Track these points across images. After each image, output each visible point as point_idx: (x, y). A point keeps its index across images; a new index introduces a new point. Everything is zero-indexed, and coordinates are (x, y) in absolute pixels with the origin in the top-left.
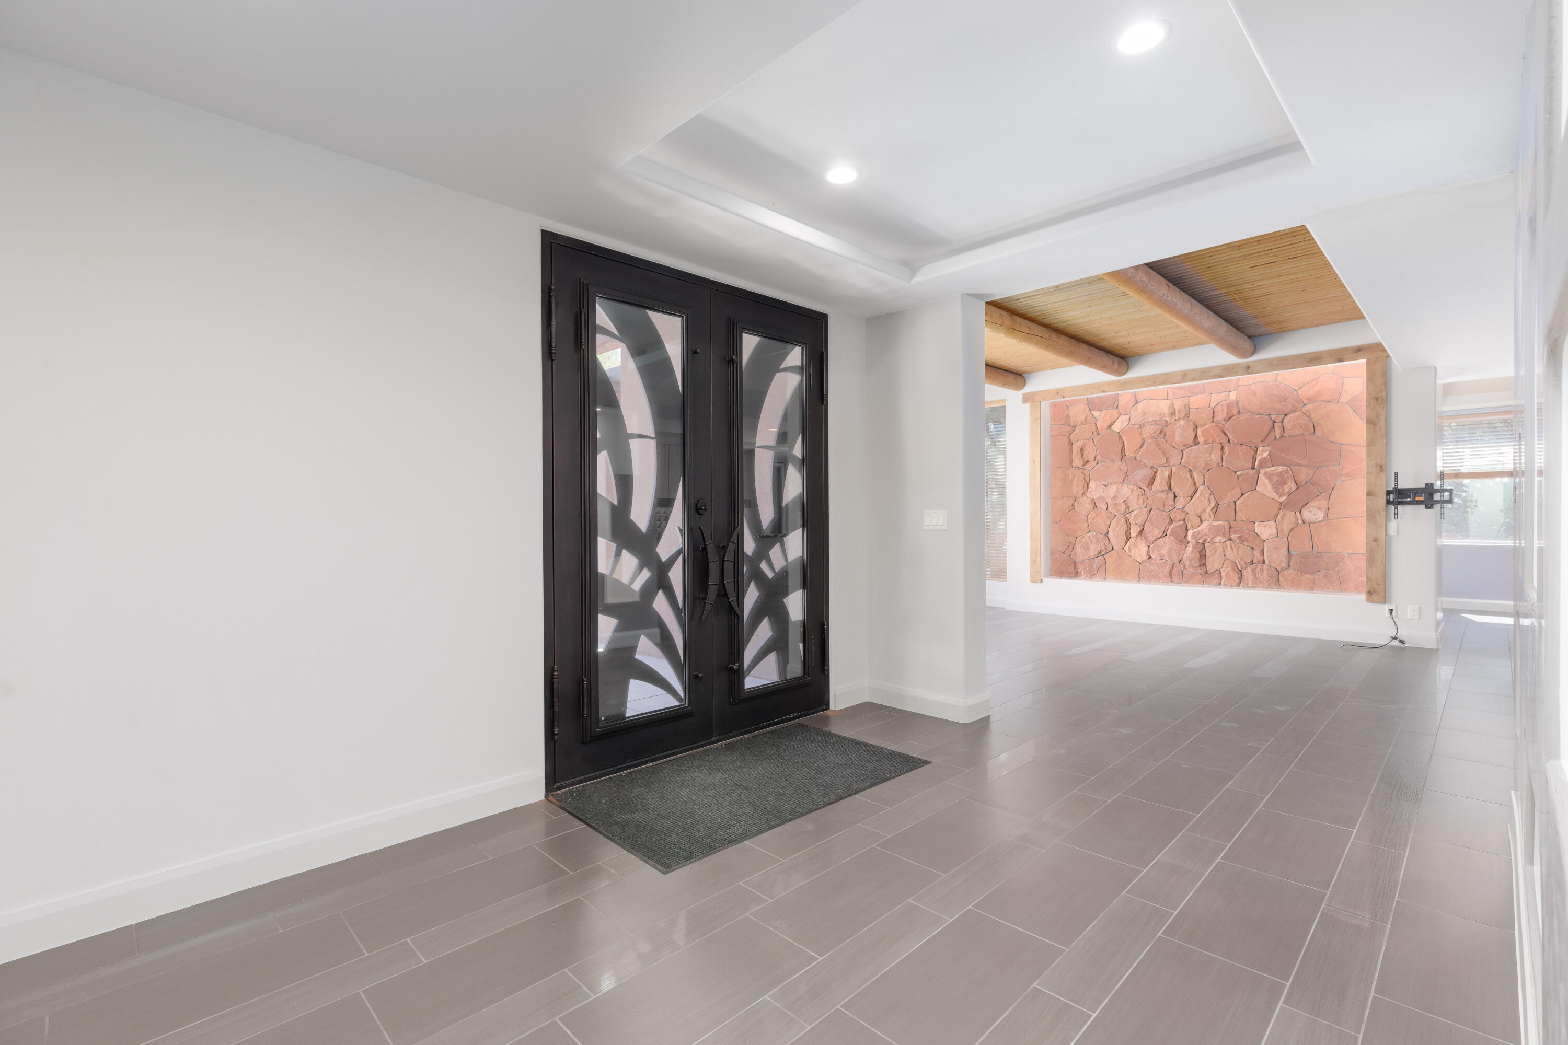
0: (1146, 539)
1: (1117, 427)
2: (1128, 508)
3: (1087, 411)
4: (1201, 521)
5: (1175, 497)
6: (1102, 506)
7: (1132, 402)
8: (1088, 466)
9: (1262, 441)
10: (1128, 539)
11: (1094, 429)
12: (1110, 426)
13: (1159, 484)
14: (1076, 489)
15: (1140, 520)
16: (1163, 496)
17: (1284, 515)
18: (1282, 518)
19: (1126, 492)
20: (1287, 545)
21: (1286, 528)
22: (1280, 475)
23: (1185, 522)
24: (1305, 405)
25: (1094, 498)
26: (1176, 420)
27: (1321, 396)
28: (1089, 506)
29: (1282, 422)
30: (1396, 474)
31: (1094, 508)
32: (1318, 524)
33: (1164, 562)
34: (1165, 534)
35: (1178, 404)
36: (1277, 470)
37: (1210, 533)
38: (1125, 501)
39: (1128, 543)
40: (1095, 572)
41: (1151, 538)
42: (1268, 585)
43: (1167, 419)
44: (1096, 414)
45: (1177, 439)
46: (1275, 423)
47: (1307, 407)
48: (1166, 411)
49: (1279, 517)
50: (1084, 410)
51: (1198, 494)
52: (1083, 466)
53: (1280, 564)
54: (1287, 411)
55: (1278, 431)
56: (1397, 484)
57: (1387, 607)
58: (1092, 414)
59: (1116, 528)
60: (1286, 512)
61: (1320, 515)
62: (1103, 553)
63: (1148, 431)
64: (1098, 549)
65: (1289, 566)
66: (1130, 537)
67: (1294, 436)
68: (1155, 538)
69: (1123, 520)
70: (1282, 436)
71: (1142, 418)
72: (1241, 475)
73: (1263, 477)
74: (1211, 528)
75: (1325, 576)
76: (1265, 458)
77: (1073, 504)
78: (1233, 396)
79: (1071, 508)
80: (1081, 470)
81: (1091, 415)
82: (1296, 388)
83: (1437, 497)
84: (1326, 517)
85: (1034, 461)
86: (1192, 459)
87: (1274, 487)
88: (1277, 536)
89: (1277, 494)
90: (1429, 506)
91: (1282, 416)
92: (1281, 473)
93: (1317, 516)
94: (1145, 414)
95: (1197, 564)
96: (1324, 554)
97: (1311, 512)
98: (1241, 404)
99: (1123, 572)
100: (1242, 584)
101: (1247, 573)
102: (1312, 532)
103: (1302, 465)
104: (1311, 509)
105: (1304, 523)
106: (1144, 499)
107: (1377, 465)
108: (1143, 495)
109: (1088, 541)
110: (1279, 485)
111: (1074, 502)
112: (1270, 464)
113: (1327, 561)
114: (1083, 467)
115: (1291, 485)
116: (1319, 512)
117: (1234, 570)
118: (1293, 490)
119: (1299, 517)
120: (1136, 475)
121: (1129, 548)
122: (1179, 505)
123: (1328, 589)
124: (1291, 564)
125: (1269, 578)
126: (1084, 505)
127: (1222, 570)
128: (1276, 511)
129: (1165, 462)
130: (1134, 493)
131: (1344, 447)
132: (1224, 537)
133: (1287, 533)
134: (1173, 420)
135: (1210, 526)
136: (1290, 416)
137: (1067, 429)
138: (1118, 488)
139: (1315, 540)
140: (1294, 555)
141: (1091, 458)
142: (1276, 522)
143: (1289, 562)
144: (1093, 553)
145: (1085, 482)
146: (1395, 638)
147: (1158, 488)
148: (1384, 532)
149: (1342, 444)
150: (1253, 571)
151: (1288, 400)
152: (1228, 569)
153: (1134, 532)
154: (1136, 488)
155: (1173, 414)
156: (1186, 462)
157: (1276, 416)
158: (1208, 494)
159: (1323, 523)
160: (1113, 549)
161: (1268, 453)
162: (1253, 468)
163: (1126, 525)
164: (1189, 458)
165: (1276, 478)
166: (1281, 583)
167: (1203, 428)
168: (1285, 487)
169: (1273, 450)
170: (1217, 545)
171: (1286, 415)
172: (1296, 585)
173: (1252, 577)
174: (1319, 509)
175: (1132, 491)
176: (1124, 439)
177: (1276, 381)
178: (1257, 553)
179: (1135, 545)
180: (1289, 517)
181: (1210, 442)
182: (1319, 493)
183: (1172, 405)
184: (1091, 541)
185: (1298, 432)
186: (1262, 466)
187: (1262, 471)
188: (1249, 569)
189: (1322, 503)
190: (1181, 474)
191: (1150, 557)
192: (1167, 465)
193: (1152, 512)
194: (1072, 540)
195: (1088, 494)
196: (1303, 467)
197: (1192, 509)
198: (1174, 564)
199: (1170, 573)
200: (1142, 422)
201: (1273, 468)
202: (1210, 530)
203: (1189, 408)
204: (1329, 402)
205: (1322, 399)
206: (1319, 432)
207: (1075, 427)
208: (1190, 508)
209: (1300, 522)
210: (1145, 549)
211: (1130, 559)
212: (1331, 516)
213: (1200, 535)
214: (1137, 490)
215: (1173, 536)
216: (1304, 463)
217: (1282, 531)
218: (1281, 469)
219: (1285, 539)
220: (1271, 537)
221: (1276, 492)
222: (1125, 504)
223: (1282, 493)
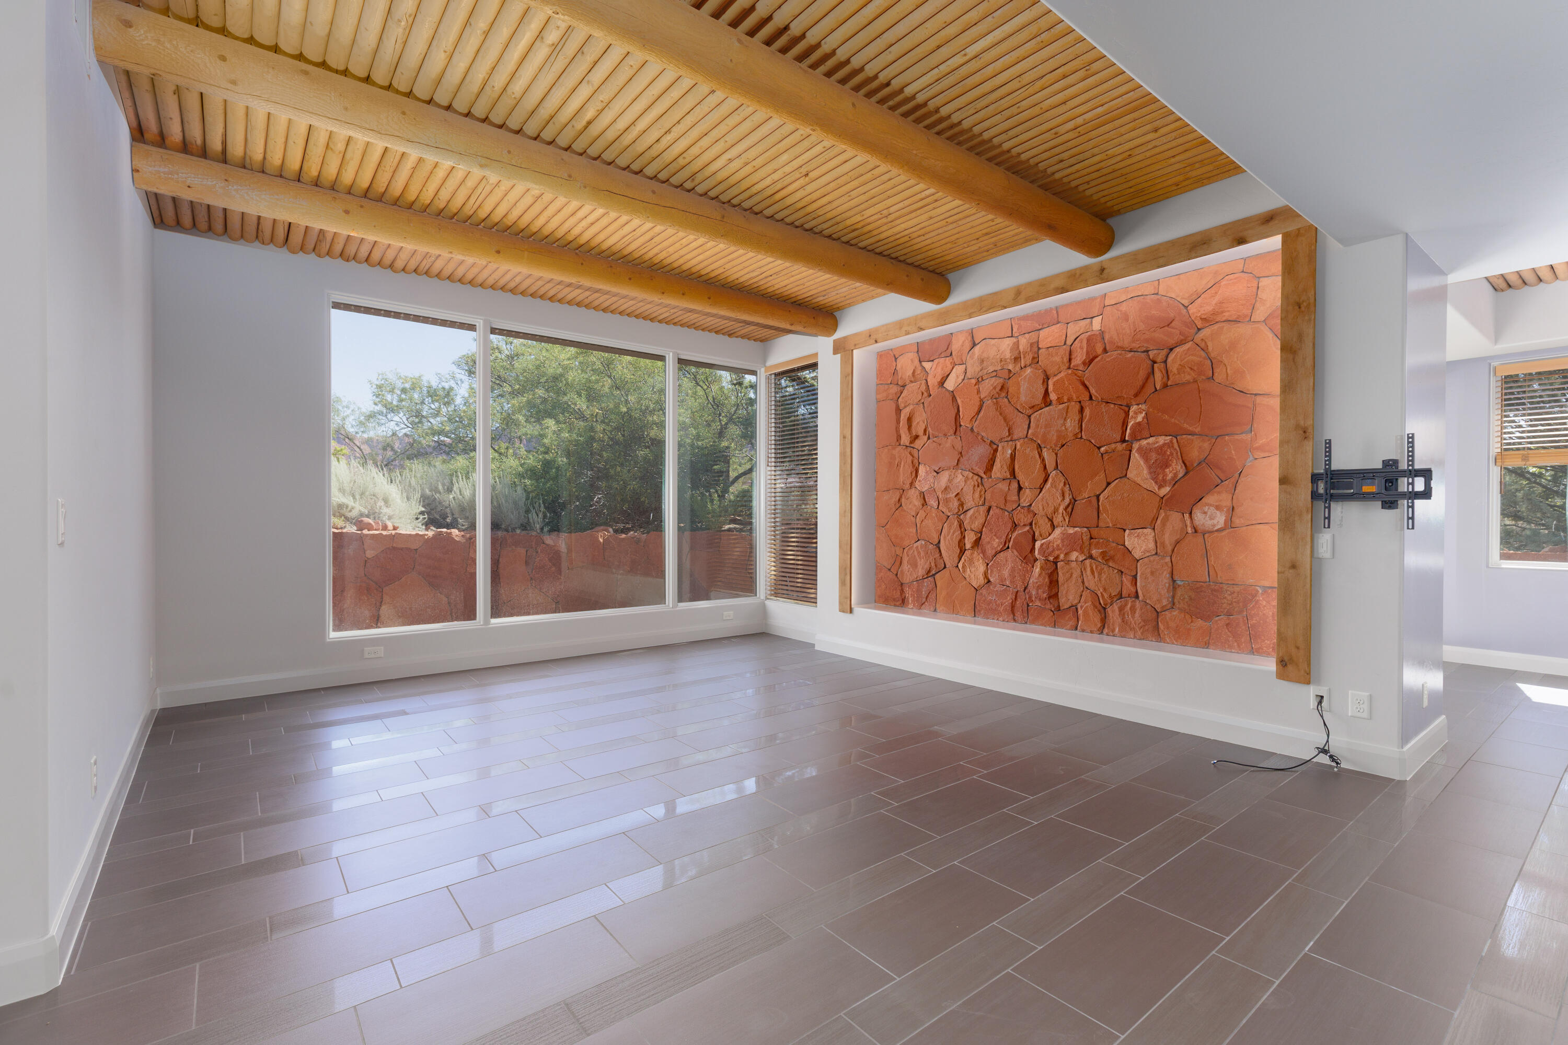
0: (984, 552)
1: (950, 385)
2: (962, 505)
3: (917, 362)
4: (1053, 527)
5: (1020, 488)
6: (933, 502)
7: (968, 345)
8: (918, 444)
9: (1136, 395)
10: (962, 551)
11: (923, 387)
12: (942, 383)
13: (999, 470)
14: (904, 476)
15: (977, 525)
16: (1003, 486)
17: (1166, 518)
18: (1164, 524)
19: (959, 482)
20: (1170, 570)
21: (1168, 539)
22: (1161, 450)
23: (1031, 528)
24: (1199, 329)
25: (924, 490)
26: (1022, 368)
27: (1222, 312)
28: (918, 503)
29: (1165, 362)
30: (1328, 443)
31: (923, 505)
32: (1216, 534)
33: (1005, 590)
34: (1007, 545)
35: (1024, 342)
36: (1157, 442)
37: (1063, 546)
38: (958, 494)
39: (963, 559)
40: (924, 600)
41: (990, 552)
42: (1142, 633)
43: (1010, 367)
44: (927, 365)
45: (1023, 398)
46: (1155, 365)
47: (1202, 334)
48: (1008, 355)
49: (1159, 521)
50: (912, 360)
51: (1048, 485)
52: (911, 443)
53: (1159, 601)
54: (1172, 342)
55: (1158, 376)
56: (1329, 462)
57: (1312, 691)
58: (921, 365)
59: (948, 536)
60: (1169, 513)
61: (1220, 520)
62: (933, 572)
63: (987, 387)
64: (927, 566)
65: (1174, 604)
66: (965, 550)
67: (1183, 384)
68: (994, 552)
69: (956, 523)
70: (1165, 386)
71: (978, 369)
72: (1106, 452)
73: (1136, 455)
74: (1065, 537)
75: (1227, 625)
76: (1140, 422)
77: (899, 500)
78: (1097, 324)
79: (898, 505)
80: (909, 449)
81: (920, 368)
82: (1186, 302)
83: (1403, 485)
84: (1229, 524)
85: (844, 437)
86: (1041, 428)
87: (1152, 470)
88: (1156, 554)
89: (1156, 483)
90: (1389, 504)
91: (1164, 352)
92: (1161, 447)
93: (1215, 522)
94: (982, 361)
95: (1045, 595)
96: (1225, 587)
97: (1205, 513)
98: (1107, 337)
99: (956, 602)
100: (1106, 631)
101: (1113, 612)
102: (1208, 548)
103: (1194, 434)
104: (1206, 509)
105: (1196, 531)
106: (980, 492)
107: (1297, 426)
108: (980, 486)
109: (916, 553)
110: (1158, 466)
111: (901, 496)
112: (1146, 434)
113: (1229, 598)
114: (912, 445)
115: (1177, 468)
116: (1218, 513)
117: (1095, 607)
118: (1180, 475)
119: (1188, 522)
120: (972, 455)
121: (964, 567)
122: (1025, 501)
123: (1231, 647)
124: (1176, 601)
125: (1143, 623)
126: (912, 501)
127: (1079, 606)
128: (1155, 511)
129: (1007, 434)
130: (968, 482)
131: (1259, 399)
132: (1082, 552)
133: (1170, 548)
134: (1018, 368)
135: (1064, 534)
136: (1177, 350)
137: (894, 389)
138: (950, 476)
139: (1212, 563)
140: (1179, 586)
141: (921, 433)
142: (1154, 529)
143: (1173, 597)
144: (921, 572)
145: (913, 466)
146: (1324, 751)
147: (999, 475)
148: (1308, 552)
149: (1256, 395)
150: (1121, 609)
151: (1173, 324)
152: (1087, 605)
153: (969, 541)
154: (971, 475)
155: (1017, 359)
156: (1033, 434)
157: (1156, 352)
158: (1062, 484)
159: (1224, 533)
160: (945, 567)
161: (1143, 415)
162: (1123, 440)
163: (959, 532)
164: (1037, 426)
165: (1154, 456)
166: (1160, 632)
167: (1056, 378)
168: (1168, 470)
169: (1151, 410)
170: (1074, 564)
171: (1171, 350)
172: (1182, 637)
173: (1120, 620)
174: (1218, 508)
175: (967, 479)
176: (959, 401)
177: (1157, 294)
178: (1127, 581)
179: (971, 561)
180: (1174, 521)
181: (1065, 401)
182: (1220, 481)
183: (1017, 344)
184: (919, 553)
185: (1188, 378)
186: (1136, 437)
187: (1136, 446)
188: (1116, 607)
189: (1224, 497)
190: (1028, 451)
191: (989, 581)
192: (1009, 438)
193: (991, 512)
194: (899, 552)
195: (917, 484)
196: (1195, 437)
197: (1041, 508)
198: (1017, 592)
199: (1013, 607)
200: (980, 374)
201: (1151, 440)
202: (1063, 540)
203: (1039, 349)
204: (1236, 321)
205: (1224, 319)
206: (1219, 376)
207: (904, 386)
208: (1037, 507)
209: (1190, 530)
210: (982, 568)
211: (965, 582)
212: (1237, 521)
213: (1051, 549)
214: (972, 478)
215: (1017, 551)
216: (1198, 430)
217: (1163, 544)
218: (1162, 440)
219: (1168, 559)
220: (1148, 554)
221: (1155, 480)
222: (959, 500)
223: (1164, 480)
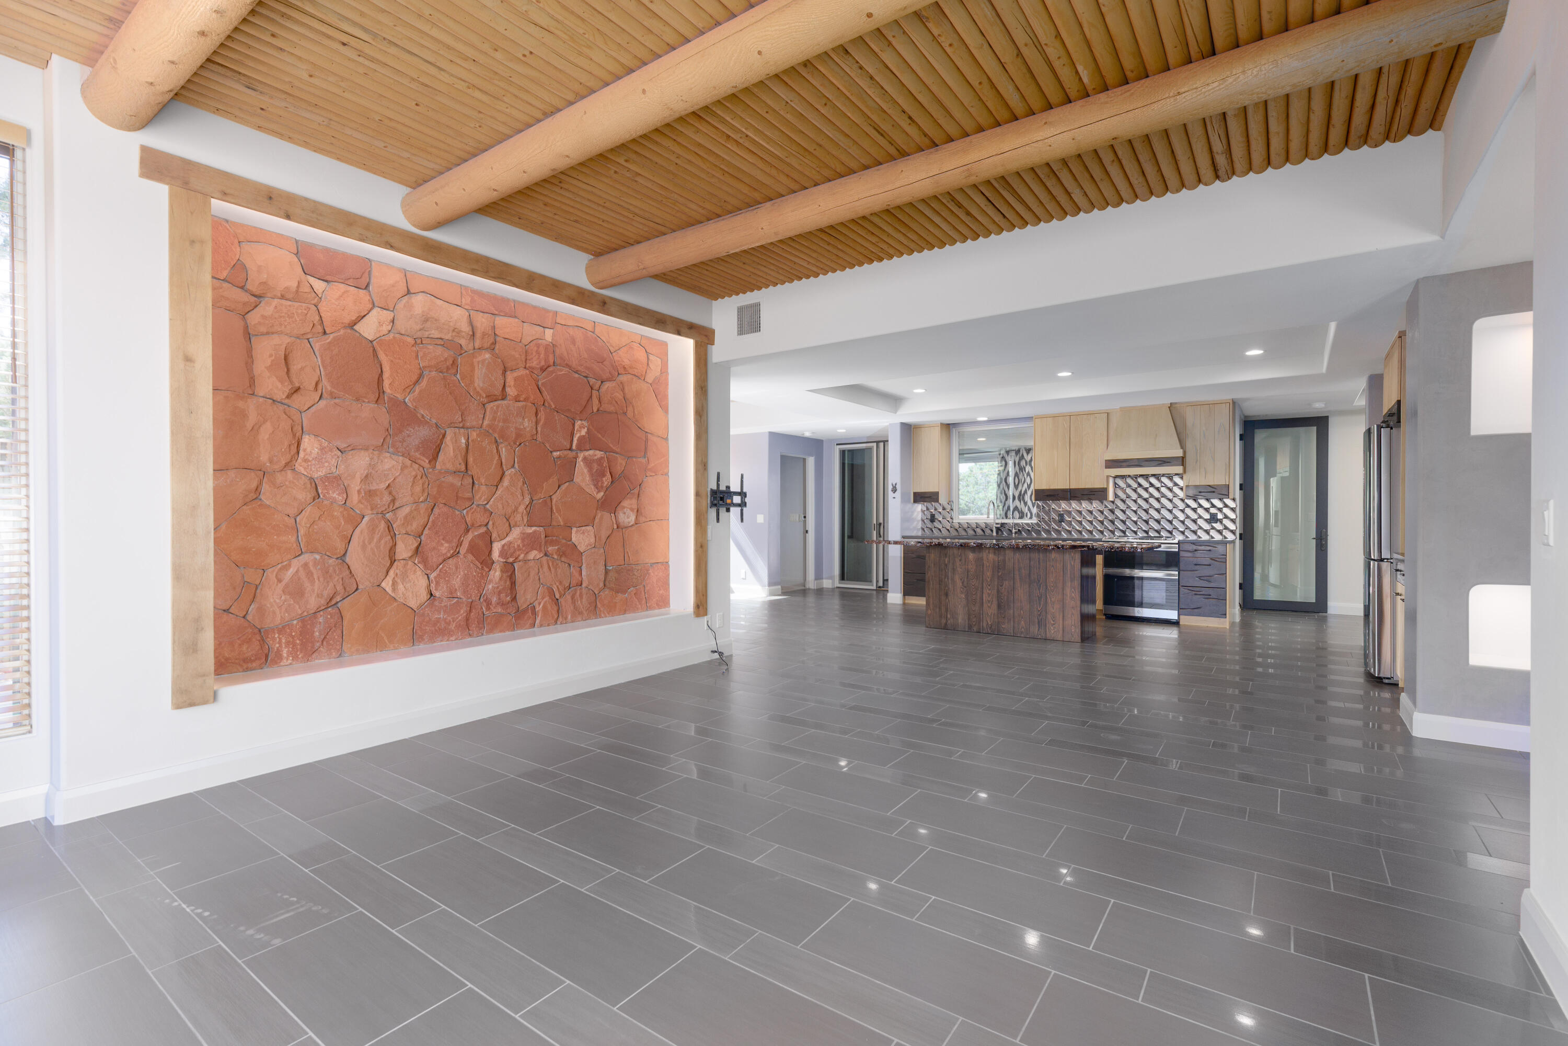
0: (425, 561)
1: (367, 330)
2: (394, 501)
3: (297, 272)
4: (511, 526)
5: (474, 482)
6: (334, 495)
7: (401, 289)
8: (298, 401)
9: (580, 412)
10: (391, 564)
11: (312, 317)
12: (352, 325)
13: (448, 458)
14: (267, 451)
15: (415, 526)
16: (457, 482)
17: (602, 518)
18: (599, 522)
19: (390, 469)
20: (604, 558)
21: (604, 534)
22: (597, 462)
23: (488, 529)
24: (619, 374)
25: (315, 476)
26: (474, 349)
27: (633, 368)
28: (304, 495)
29: (599, 391)
30: (718, 473)
31: (313, 498)
32: (629, 529)
33: (458, 601)
34: (457, 550)
35: (482, 322)
36: (595, 455)
37: (524, 546)
38: (385, 485)
39: (391, 573)
40: (318, 644)
41: (434, 560)
42: (587, 615)
43: (463, 342)
44: (319, 285)
45: (477, 383)
46: (593, 391)
47: (623, 378)
48: (462, 327)
49: (597, 520)
50: (284, 264)
51: (506, 482)
52: (288, 397)
53: (598, 585)
54: (604, 377)
55: (595, 401)
56: (718, 485)
58: (308, 281)
59: (370, 544)
60: (602, 513)
61: (632, 518)
62: (336, 599)
63: (431, 354)
64: (327, 593)
65: (606, 585)
66: (395, 560)
67: (610, 413)
68: (441, 559)
69: (383, 525)
70: (599, 410)
71: (418, 327)
72: (559, 457)
73: (582, 463)
74: (524, 537)
75: (634, 594)
76: (583, 436)
77: (256, 487)
78: (549, 335)
79: (253, 496)
80: (282, 407)
81: (304, 284)
82: (612, 350)
84: (636, 521)
86: (499, 421)
87: (592, 478)
88: (595, 546)
89: (597, 488)
90: (728, 509)
91: (599, 382)
92: (598, 459)
93: (629, 519)
94: (426, 320)
95: (508, 598)
96: (633, 566)
97: (625, 513)
98: (558, 352)
99: (380, 633)
100: (560, 619)
101: (566, 602)
102: (625, 539)
103: (617, 453)
104: (624, 510)
105: (618, 527)
106: (423, 484)
107: (702, 462)
108: (424, 477)
109: (302, 574)
110: (597, 477)
111: (261, 483)
112: (588, 447)
113: (636, 574)
114: (286, 401)
115: (607, 480)
116: (631, 513)
117: (552, 600)
118: (609, 484)
119: (614, 520)
120: (409, 436)
121: (394, 584)
122: (480, 498)
123: (638, 609)
124: (607, 583)
125: (587, 606)
126: (291, 490)
127: (536, 604)
128: (594, 512)
129: (460, 420)
130: (406, 471)
131: (649, 436)
132: (540, 551)
133: (604, 541)
134: (471, 346)
135: (524, 534)
136: (606, 384)
138: (372, 459)
139: (627, 550)
140: (610, 571)
141: (308, 383)
142: (593, 527)
143: (605, 580)
144: (309, 603)
145: (294, 435)
146: (715, 651)
147: (450, 466)
148: (705, 537)
149: (647, 432)
150: (573, 598)
151: (604, 361)
152: (545, 600)
153: (404, 549)
154: (408, 462)
155: (472, 337)
156: (490, 426)
157: (594, 380)
158: (520, 484)
159: (634, 528)
160: (357, 589)
161: (586, 430)
162: (570, 449)
163: (387, 537)
164: (494, 419)
165: (595, 466)
166: (597, 610)
167: (516, 374)
168: (604, 479)
169: (591, 427)
170: (531, 564)
171: (603, 382)
172: (611, 610)
173: (572, 608)
174: (630, 509)
175: (404, 467)
176: (382, 356)
177: (593, 332)
178: (574, 572)
179: (404, 576)
180: (605, 519)
181: (521, 399)
182: (630, 490)
183: (471, 321)
184: (309, 574)
185: (613, 408)
186: (581, 448)
187: (581, 455)
188: (568, 597)
189: (634, 501)
190: (484, 444)
191: (432, 596)
192: (461, 424)
193: (436, 510)
194: (251, 576)
195: (300, 466)
196: (617, 455)
197: (500, 506)
198: (471, 602)
199: (466, 621)
200: (419, 334)
201: (591, 452)
202: (523, 540)
203: (496, 335)
204: (638, 377)
205: (633, 373)
206: (630, 412)
207: (262, 298)
208: (494, 505)
209: (615, 527)
210: (423, 582)
211: (395, 604)
212: (639, 519)
213: (512, 550)
214: (409, 465)
215: (473, 555)
216: (618, 450)
217: (599, 539)
218: (599, 454)
219: (602, 550)
220: (589, 548)
221: (596, 486)
222: (390, 493)
223: (602, 487)
